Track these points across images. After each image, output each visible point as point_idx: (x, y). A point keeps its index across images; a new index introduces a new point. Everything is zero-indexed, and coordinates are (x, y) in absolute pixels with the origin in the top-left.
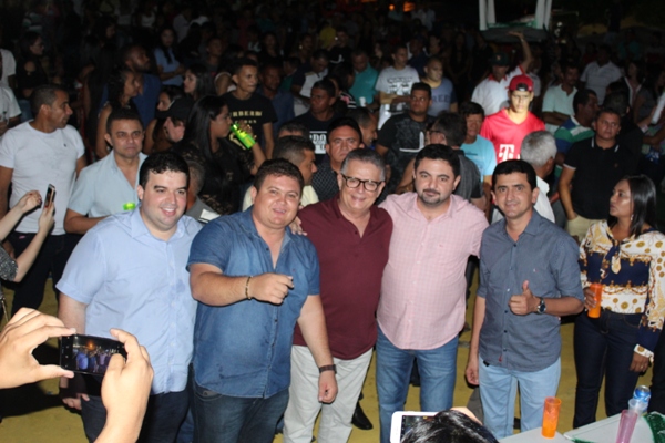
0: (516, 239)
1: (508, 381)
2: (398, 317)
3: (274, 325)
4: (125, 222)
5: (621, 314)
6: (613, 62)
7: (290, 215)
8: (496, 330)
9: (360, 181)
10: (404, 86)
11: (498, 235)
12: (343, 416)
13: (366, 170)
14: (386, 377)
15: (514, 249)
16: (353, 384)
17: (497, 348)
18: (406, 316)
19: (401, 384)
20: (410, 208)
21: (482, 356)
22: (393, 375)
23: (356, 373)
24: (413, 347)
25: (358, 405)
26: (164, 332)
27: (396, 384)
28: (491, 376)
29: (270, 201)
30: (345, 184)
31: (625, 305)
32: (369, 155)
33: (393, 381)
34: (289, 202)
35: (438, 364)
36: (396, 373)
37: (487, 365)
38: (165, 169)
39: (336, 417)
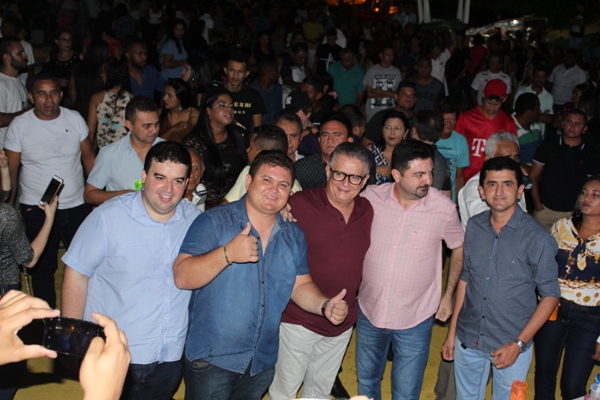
0: (498, 231)
1: (483, 363)
2: (375, 297)
3: (261, 310)
4: (127, 203)
5: (584, 307)
6: (579, 65)
7: (281, 202)
8: (474, 316)
9: (346, 175)
10: (389, 83)
11: (483, 225)
12: (323, 388)
13: (351, 165)
14: (364, 354)
15: (496, 241)
16: (334, 358)
17: (474, 332)
18: (382, 297)
19: (378, 361)
20: (388, 197)
21: (460, 339)
22: (370, 352)
23: (337, 348)
24: (389, 327)
25: (337, 377)
26: (158, 307)
27: (373, 362)
28: (467, 358)
29: (263, 188)
30: (332, 176)
31: (587, 299)
32: (355, 151)
33: (370, 358)
34: (280, 190)
35: (410, 345)
36: (374, 351)
37: (465, 348)
38: (166, 159)
39: (317, 389)
